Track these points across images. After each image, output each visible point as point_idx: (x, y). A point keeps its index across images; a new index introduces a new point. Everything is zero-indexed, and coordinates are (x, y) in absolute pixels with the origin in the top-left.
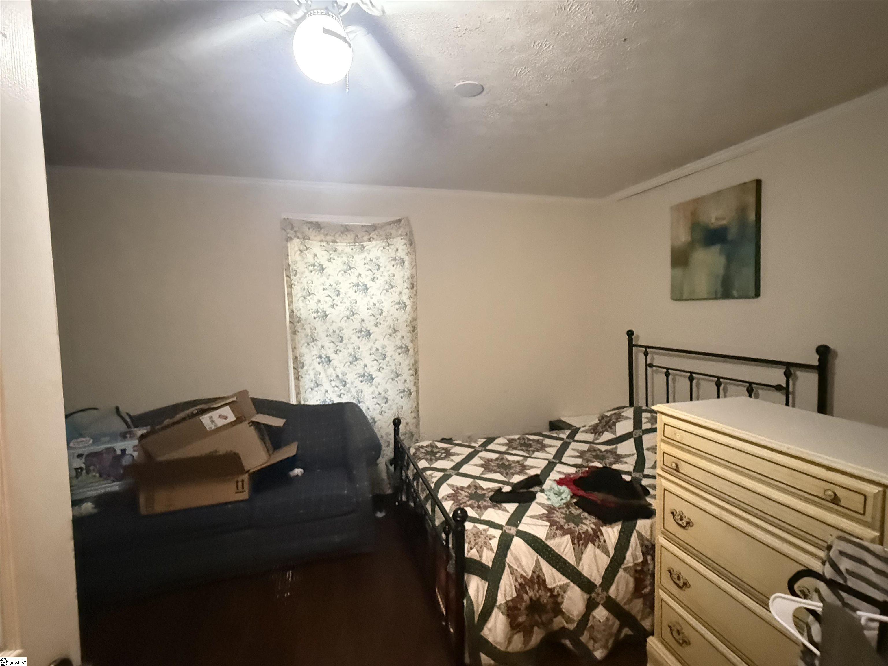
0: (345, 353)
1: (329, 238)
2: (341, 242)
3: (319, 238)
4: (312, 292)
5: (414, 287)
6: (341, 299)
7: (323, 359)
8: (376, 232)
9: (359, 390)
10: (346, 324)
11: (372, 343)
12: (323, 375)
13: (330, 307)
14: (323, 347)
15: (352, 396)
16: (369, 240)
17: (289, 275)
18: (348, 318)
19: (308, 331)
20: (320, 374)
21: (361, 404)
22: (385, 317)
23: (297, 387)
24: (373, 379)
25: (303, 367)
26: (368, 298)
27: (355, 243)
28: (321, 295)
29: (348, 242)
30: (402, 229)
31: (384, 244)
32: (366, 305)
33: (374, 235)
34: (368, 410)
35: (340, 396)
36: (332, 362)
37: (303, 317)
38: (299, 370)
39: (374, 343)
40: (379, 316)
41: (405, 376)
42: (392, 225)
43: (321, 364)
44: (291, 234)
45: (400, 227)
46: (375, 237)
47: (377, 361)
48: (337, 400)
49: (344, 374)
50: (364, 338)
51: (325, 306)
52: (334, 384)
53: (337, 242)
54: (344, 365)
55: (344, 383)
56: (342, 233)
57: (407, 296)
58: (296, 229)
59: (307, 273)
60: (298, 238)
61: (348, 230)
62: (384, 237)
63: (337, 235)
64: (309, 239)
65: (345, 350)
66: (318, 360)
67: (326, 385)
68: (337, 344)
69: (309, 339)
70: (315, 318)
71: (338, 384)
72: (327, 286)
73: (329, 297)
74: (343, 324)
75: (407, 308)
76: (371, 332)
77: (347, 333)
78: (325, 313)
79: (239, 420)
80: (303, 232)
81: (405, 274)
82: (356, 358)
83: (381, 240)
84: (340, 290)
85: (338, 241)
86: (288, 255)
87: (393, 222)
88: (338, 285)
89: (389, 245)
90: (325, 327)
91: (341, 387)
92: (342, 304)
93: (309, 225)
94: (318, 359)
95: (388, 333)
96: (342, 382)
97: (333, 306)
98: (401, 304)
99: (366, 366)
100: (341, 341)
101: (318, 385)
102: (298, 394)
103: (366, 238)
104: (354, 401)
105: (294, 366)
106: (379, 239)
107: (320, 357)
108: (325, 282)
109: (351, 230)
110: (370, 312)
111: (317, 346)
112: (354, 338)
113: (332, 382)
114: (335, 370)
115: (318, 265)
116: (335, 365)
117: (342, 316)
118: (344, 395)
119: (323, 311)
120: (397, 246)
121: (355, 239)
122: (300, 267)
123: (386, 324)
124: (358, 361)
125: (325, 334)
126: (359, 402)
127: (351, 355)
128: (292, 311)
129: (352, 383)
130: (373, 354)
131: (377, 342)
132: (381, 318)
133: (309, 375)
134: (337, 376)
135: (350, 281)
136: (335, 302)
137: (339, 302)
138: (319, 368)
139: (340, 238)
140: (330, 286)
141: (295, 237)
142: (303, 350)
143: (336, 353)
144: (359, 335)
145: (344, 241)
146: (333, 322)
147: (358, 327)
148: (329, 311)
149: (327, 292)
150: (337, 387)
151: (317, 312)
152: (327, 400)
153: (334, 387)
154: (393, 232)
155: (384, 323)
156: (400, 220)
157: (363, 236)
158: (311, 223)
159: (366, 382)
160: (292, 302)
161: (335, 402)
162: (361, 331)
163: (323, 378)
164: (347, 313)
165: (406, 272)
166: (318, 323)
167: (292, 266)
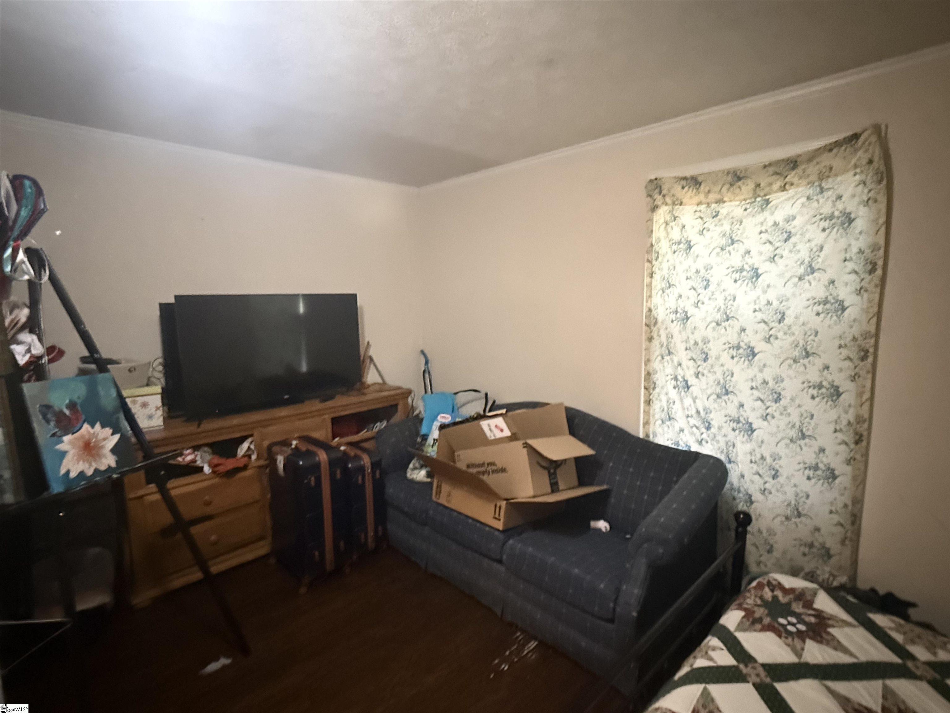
0: (711, 378)
1: (713, 197)
2: (731, 201)
3: (696, 200)
4: (674, 283)
5: (876, 269)
6: (710, 294)
7: (679, 383)
8: (799, 170)
9: (730, 441)
10: (715, 334)
11: (756, 370)
12: (678, 405)
13: (692, 305)
14: (680, 365)
15: (719, 449)
16: (783, 188)
17: (650, 259)
18: (718, 324)
19: (664, 339)
20: (674, 402)
21: (732, 465)
22: (789, 327)
23: (647, 413)
24: (753, 431)
25: (654, 388)
26: (759, 291)
27: (755, 198)
28: (683, 287)
29: (742, 197)
30: (860, 153)
31: (810, 192)
32: (753, 304)
33: (794, 177)
34: (742, 479)
35: (700, 443)
36: (691, 389)
37: (660, 319)
38: (651, 391)
39: (761, 371)
40: (777, 324)
41: (821, 442)
42: (835, 151)
43: (677, 389)
44: (659, 199)
45: (856, 151)
46: (795, 180)
47: (762, 401)
48: (695, 448)
49: (707, 411)
50: (743, 359)
51: (688, 305)
52: (692, 421)
53: (724, 202)
54: (708, 398)
55: (707, 424)
56: (732, 185)
57: (851, 288)
58: (664, 192)
59: (670, 255)
60: (667, 204)
61: (739, 179)
62: (813, 178)
63: (724, 189)
64: (681, 204)
65: (710, 375)
66: (673, 383)
67: (681, 422)
68: (699, 363)
69: (664, 351)
70: (672, 321)
71: (698, 423)
72: (691, 273)
73: (692, 290)
74: (710, 334)
75: (846, 313)
76: (756, 351)
77: (714, 349)
78: (686, 315)
79: (513, 438)
80: (673, 196)
81: (853, 242)
82: (727, 390)
83: (808, 184)
84: (711, 279)
85: (725, 199)
86: (652, 231)
87: (837, 144)
88: (709, 271)
89: (822, 190)
90: (684, 336)
91: (704, 430)
92: (711, 302)
93: (684, 182)
94: (673, 381)
95: (791, 356)
96: (704, 422)
97: (696, 305)
98: (832, 304)
99: (742, 406)
100: (706, 360)
101: (670, 419)
102: (646, 423)
103: (776, 187)
104: (723, 458)
105: (646, 385)
106: (804, 182)
107: (676, 379)
108: (690, 267)
109: (745, 177)
110: (759, 316)
111: (672, 361)
112: (725, 357)
113: (689, 419)
114: (695, 402)
115: (685, 242)
116: (694, 395)
117: (709, 319)
118: (707, 442)
119: (684, 311)
120: (840, 191)
121: (755, 190)
122: (663, 247)
123: (791, 339)
124: (729, 396)
125: (683, 346)
126: (730, 462)
127: (719, 383)
128: (650, 310)
129: (720, 428)
130: (757, 388)
131: (765, 370)
132: (778, 330)
133: (661, 401)
134: (698, 412)
135: (728, 264)
136: (700, 298)
137: (707, 297)
138: (673, 394)
139: (729, 194)
140: (696, 273)
141: (663, 203)
142: (656, 364)
143: (697, 377)
144: (734, 353)
145: (736, 198)
146: (695, 328)
147: (734, 339)
148: (691, 311)
149: (690, 283)
150: (697, 428)
151: (676, 312)
152: (681, 443)
153: (692, 427)
154: (837, 163)
155: (784, 337)
156: (856, 137)
157: (770, 184)
158: (685, 178)
159: (740, 431)
160: (650, 296)
161: (693, 449)
162: (738, 347)
163: (677, 411)
164: (718, 317)
165: (857, 239)
166: (675, 328)
167: (656, 247)
